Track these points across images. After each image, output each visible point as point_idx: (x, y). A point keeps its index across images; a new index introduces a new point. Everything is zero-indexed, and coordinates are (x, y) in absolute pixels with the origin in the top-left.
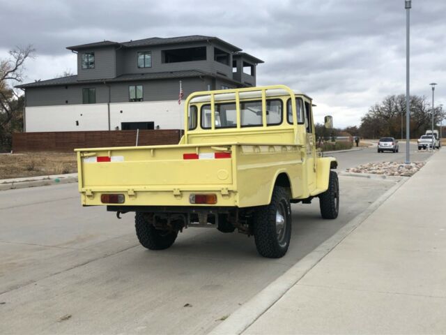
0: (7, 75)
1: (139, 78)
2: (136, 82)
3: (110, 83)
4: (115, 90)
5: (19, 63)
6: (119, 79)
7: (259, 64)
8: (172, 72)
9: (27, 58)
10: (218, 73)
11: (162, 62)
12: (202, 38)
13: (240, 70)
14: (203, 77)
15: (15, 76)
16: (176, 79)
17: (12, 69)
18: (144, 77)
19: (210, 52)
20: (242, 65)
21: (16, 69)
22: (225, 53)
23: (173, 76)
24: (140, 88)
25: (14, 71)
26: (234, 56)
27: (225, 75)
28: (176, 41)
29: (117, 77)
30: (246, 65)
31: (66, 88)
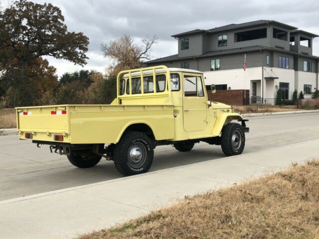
0: (141, 55)
1: (217, 54)
2: (215, 57)
3: (198, 59)
4: (202, 63)
5: (148, 48)
6: (204, 55)
7: (315, 38)
8: (241, 48)
9: (153, 44)
10: (276, 47)
11: (235, 42)
12: (263, 22)
13: (297, 44)
14: (263, 50)
15: (145, 56)
16: (242, 53)
17: (144, 52)
18: (220, 53)
19: (270, 32)
20: (299, 39)
21: (146, 51)
22: (283, 31)
23: (241, 51)
24: (218, 61)
25: (145, 53)
26: (291, 34)
27: (283, 48)
28: (245, 25)
29: (203, 54)
30: (302, 39)
31: (171, 63)
